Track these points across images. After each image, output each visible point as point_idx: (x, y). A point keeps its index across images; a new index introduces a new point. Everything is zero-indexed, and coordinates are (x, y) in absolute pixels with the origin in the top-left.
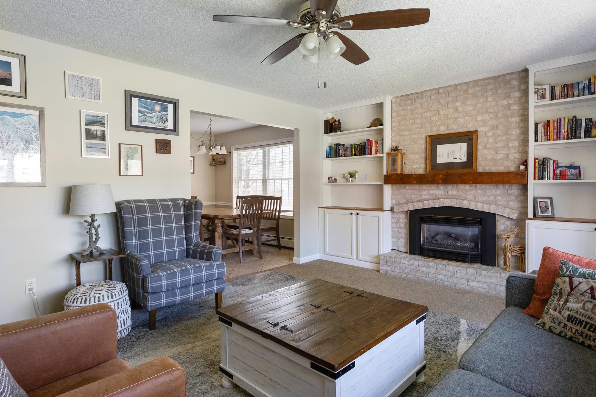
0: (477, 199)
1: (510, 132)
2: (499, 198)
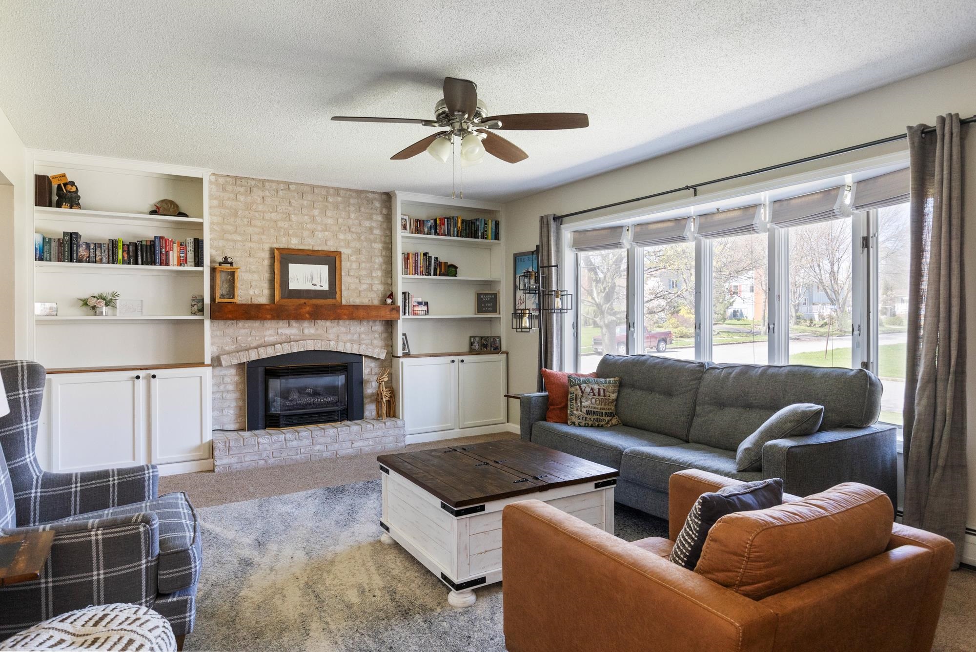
0: (341, 338)
1: (373, 259)
2: (363, 336)
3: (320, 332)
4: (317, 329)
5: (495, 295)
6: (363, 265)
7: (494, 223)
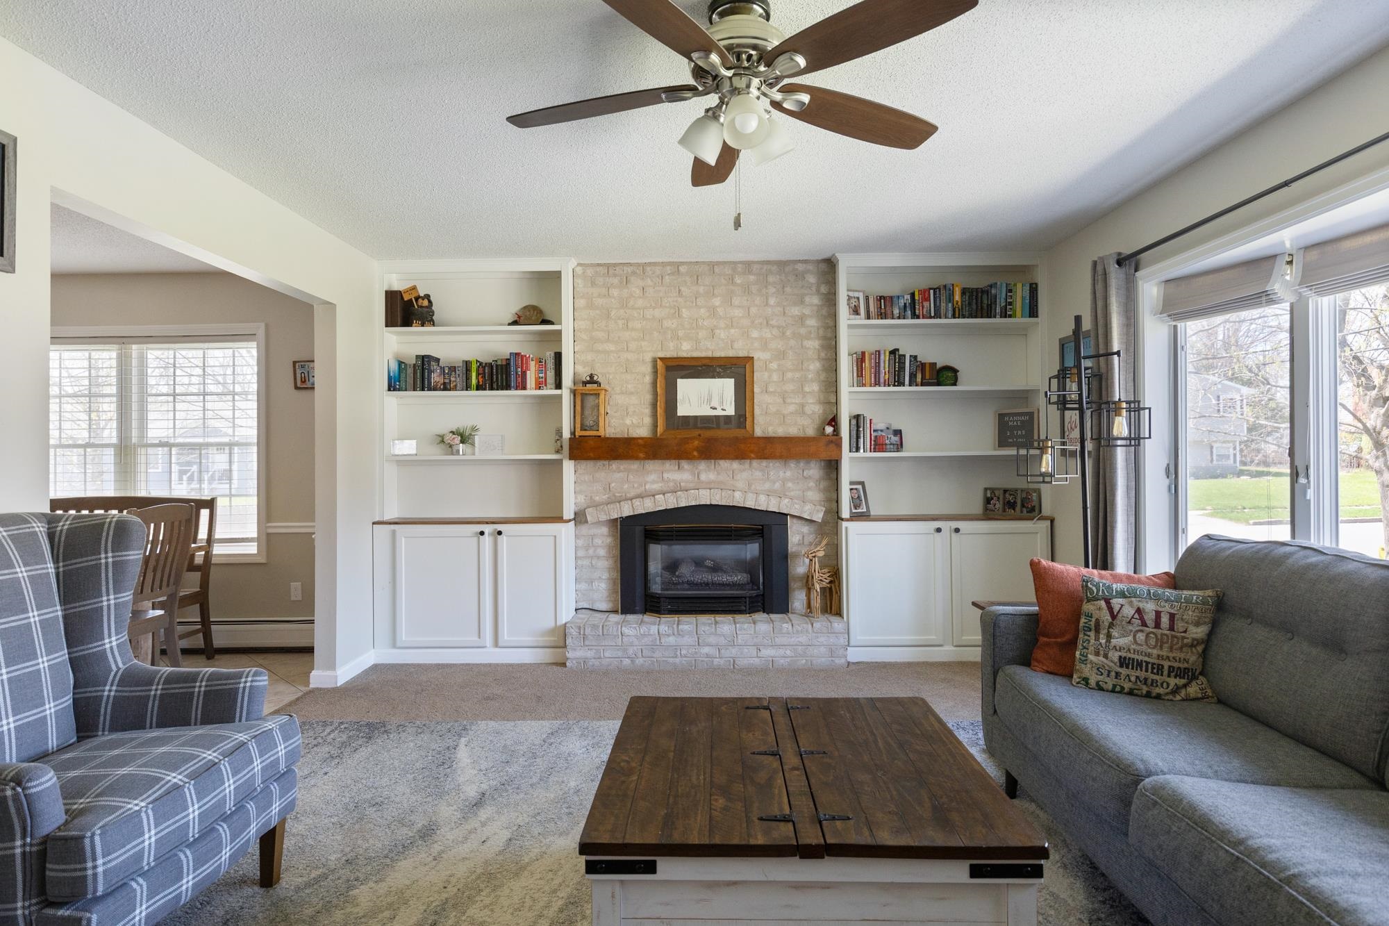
0: (753, 487)
1: (805, 365)
2: (790, 485)
3: (723, 477)
4: (718, 474)
5: (1031, 415)
6: (789, 375)
7: (1028, 288)
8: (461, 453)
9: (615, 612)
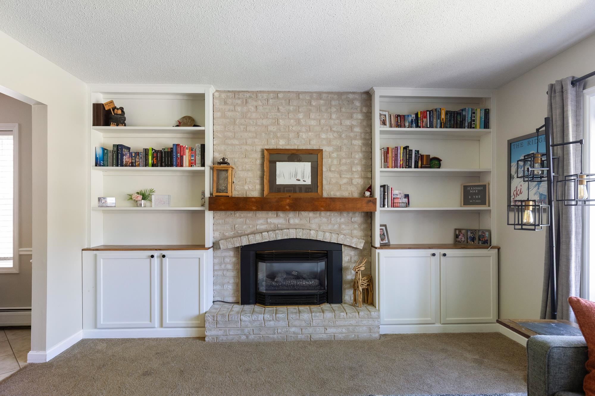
0: (321, 228)
1: (353, 155)
2: (343, 226)
3: (304, 222)
4: (301, 219)
5: (484, 186)
6: (344, 161)
7: (484, 112)
8: (143, 205)
9: (237, 303)
